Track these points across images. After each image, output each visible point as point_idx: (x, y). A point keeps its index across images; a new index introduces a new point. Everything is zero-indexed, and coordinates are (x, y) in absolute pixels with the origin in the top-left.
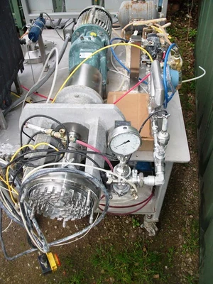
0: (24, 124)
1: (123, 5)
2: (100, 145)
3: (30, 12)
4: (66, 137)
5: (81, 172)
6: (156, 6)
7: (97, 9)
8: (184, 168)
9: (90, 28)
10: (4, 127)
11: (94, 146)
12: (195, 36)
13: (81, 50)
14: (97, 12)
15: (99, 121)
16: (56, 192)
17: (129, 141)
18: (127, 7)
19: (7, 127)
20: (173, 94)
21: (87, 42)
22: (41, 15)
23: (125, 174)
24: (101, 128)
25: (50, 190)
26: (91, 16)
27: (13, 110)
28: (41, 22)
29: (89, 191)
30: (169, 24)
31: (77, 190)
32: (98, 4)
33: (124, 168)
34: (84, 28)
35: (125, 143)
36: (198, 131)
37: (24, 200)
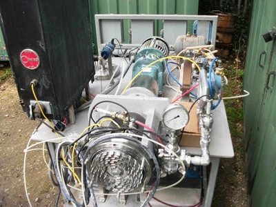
0: (94, 108)
1: (179, 38)
2: (155, 129)
3: (102, 42)
4: (127, 118)
5: (138, 141)
6: (206, 40)
7: (157, 39)
8: (233, 187)
9: (151, 51)
10: (73, 122)
11: (150, 127)
12: (243, 75)
13: (143, 65)
14: (157, 41)
15: (155, 112)
16: (115, 156)
17: (178, 116)
18: (182, 40)
19: (75, 123)
20: (219, 102)
21: (149, 59)
22: (113, 40)
23: (175, 150)
24: (156, 117)
25: (111, 153)
26: (153, 43)
27: (81, 111)
28: (112, 45)
29: (143, 159)
30: (216, 51)
31: (133, 157)
32: (158, 35)
33: (174, 145)
34: (146, 50)
35: (175, 118)
36: (246, 155)
37: (88, 162)
